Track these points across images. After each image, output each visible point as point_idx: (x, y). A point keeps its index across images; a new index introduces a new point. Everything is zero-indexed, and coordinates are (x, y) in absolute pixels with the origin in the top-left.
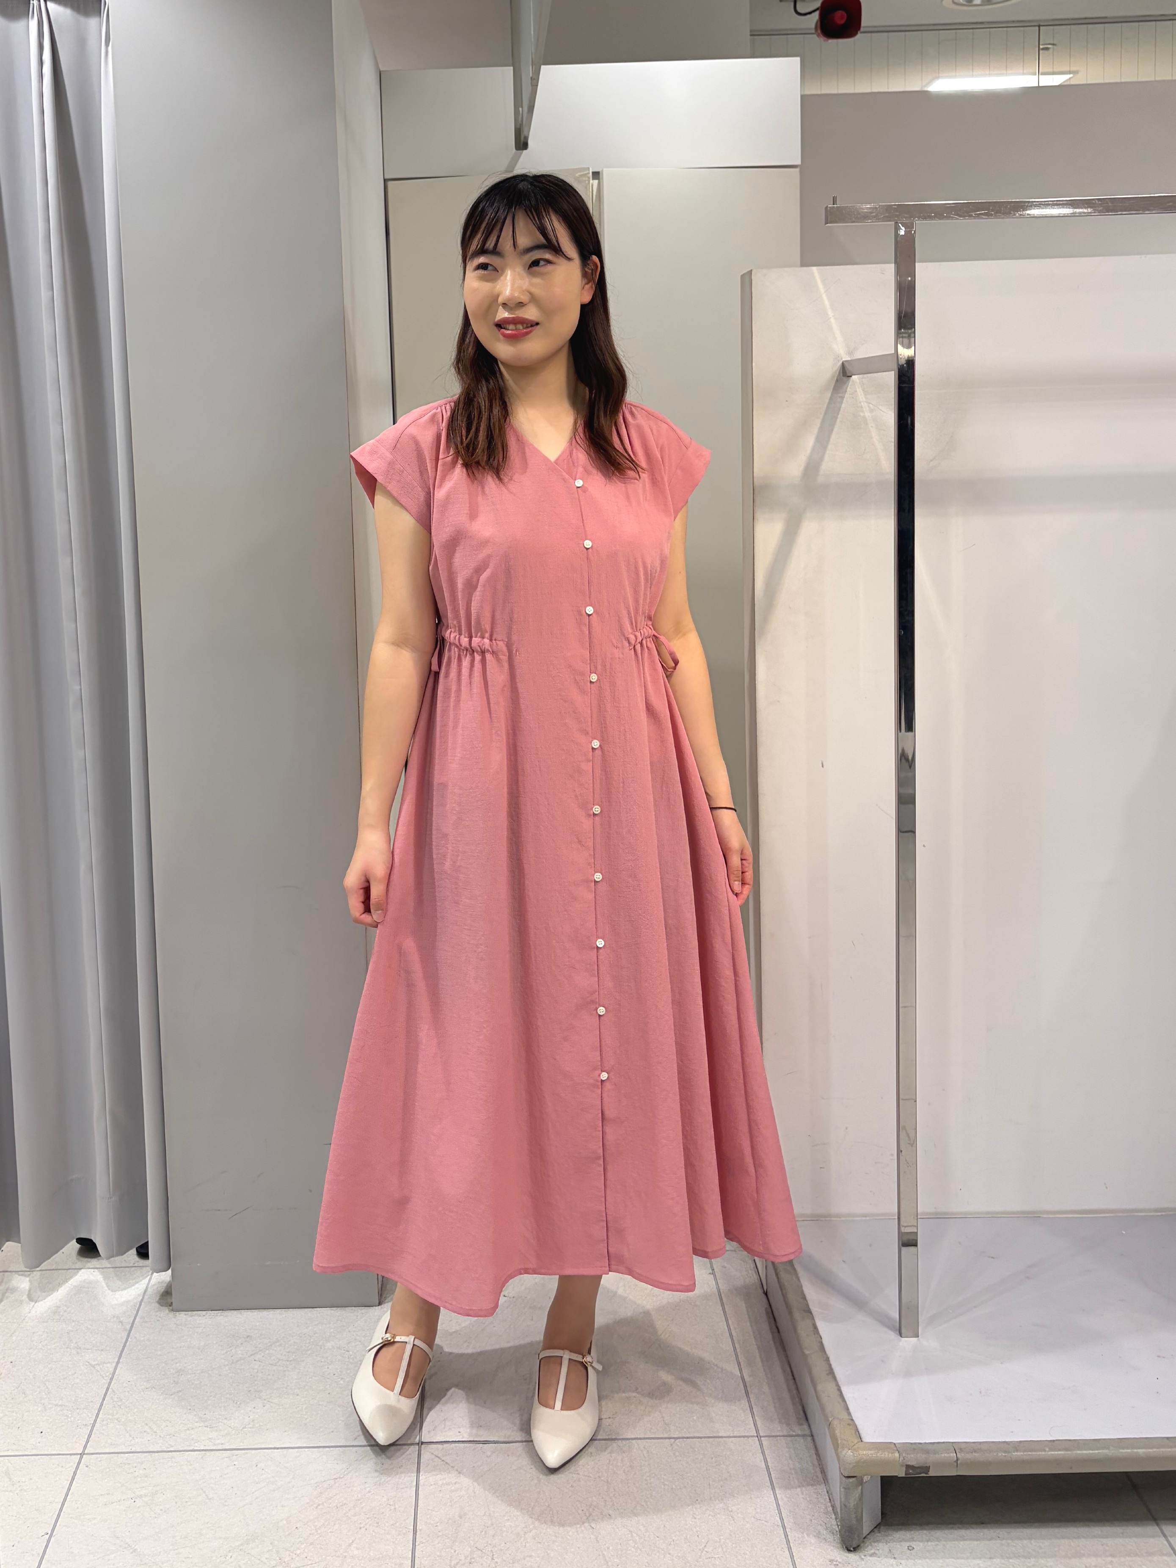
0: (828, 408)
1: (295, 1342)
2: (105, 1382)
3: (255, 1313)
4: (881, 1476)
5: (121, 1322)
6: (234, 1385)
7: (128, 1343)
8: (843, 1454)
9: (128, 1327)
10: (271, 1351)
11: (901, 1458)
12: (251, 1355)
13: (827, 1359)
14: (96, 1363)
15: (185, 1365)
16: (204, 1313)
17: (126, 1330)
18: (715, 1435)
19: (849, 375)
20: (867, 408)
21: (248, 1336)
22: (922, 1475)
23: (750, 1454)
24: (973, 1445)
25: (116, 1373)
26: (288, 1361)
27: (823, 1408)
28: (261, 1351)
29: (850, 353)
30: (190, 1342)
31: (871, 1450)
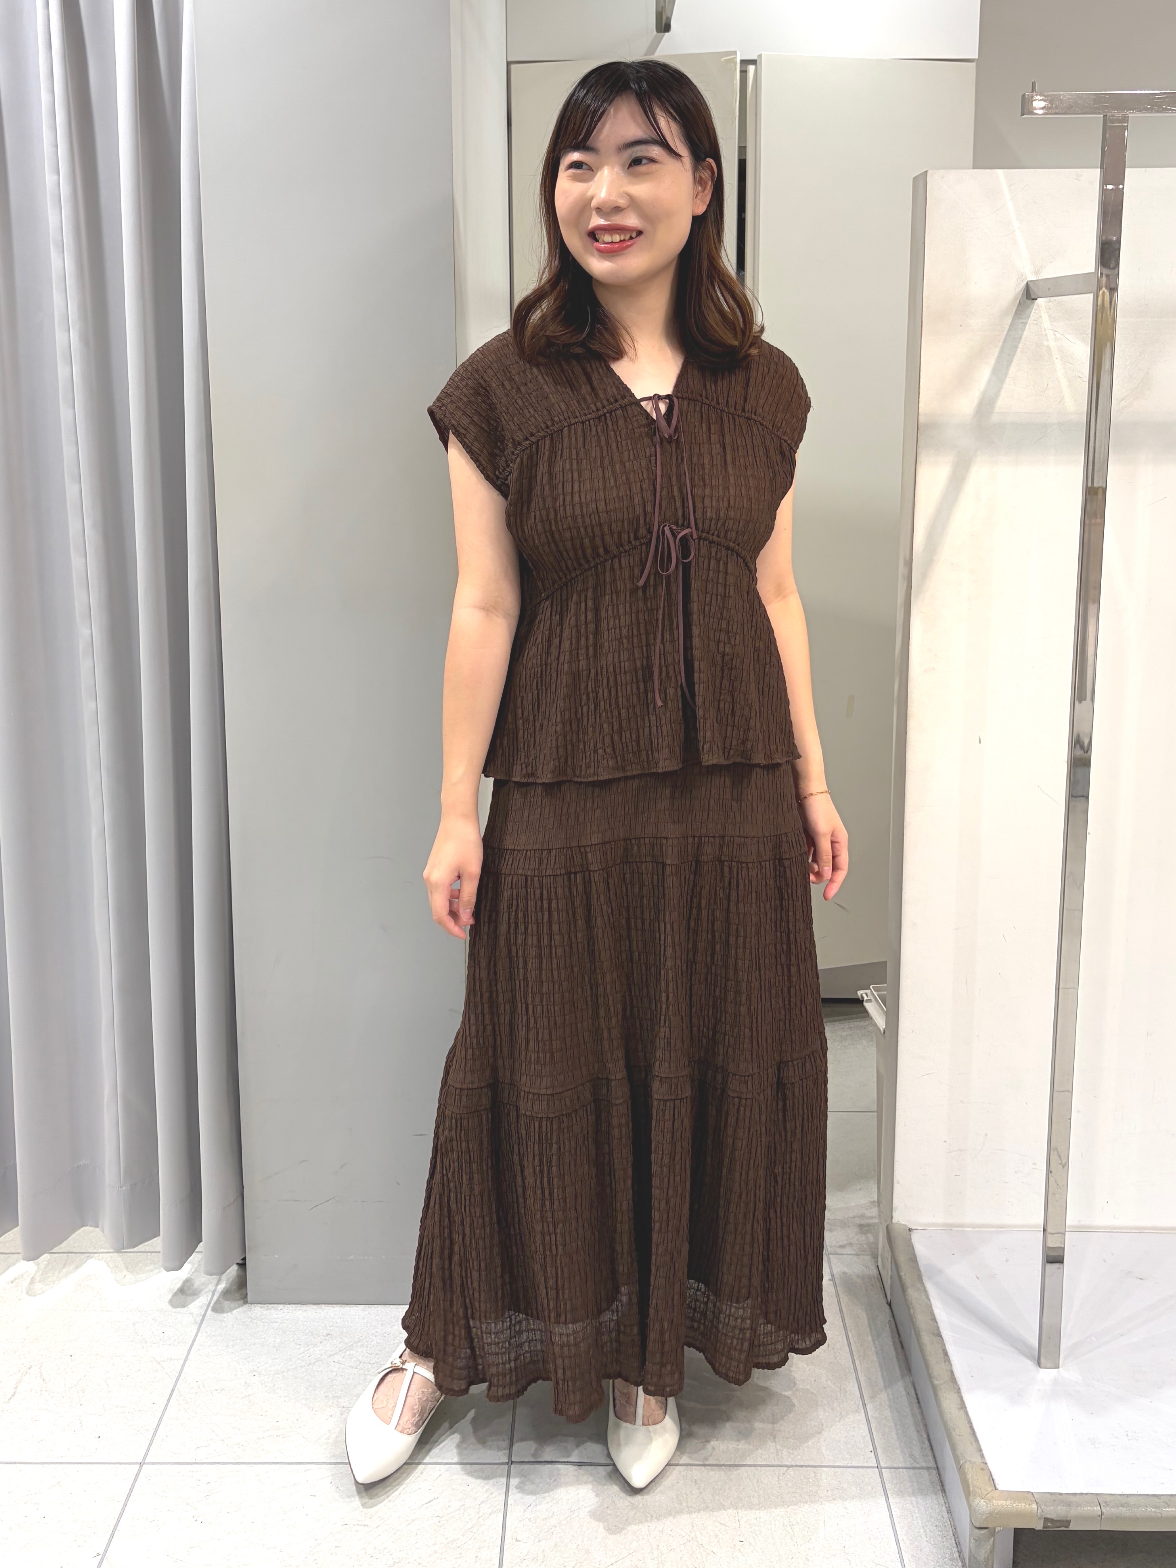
1: (378, 1343)
2: (172, 1380)
3: (337, 1309)
4: (1017, 1529)
6: (310, 1389)
8: (977, 1501)
9: (199, 1319)
10: (352, 1352)
11: (1040, 1508)
12: (331, 1356)
13: (958, 1391)
14: (162, 1359)
15: (258, 1365)
18: (831, 1464)
19: (1033, 297)
21: (328, 1334)
22: (1062, 1528)
23: (870, 1488)
24: (1120, 1497)
25: (184, 1371)
26: (369, 1363)
27: (954, 1449)
28: (341, 1351)
29: (1037, 272)
30: (265, 1338)
31: (1006, 1500)
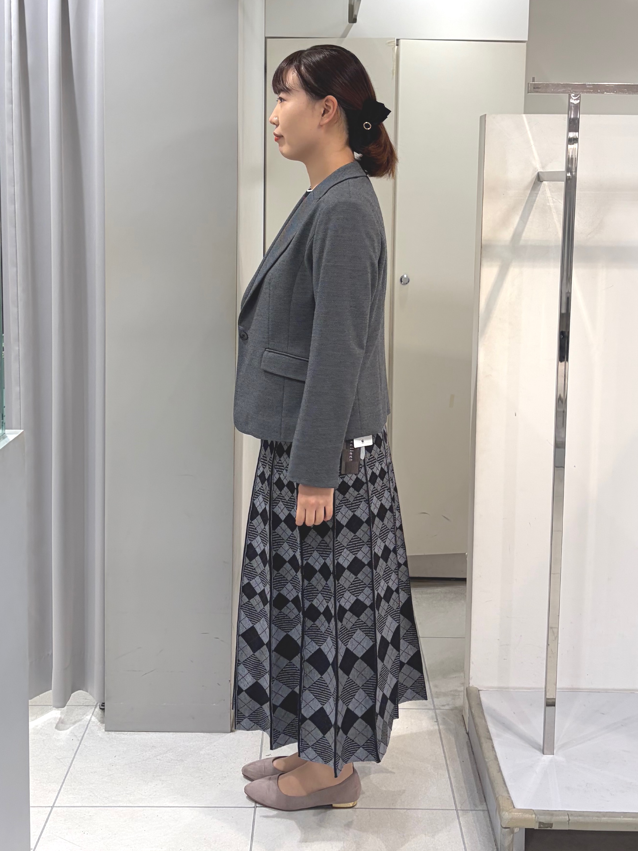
0: (528, 199)
1: (181, 751)
2: (66, 768)
3: (157, 734)
4: (526, 829)
5: (76, 736)
6: (144, 772)
7: (80, 748)
8: (503, 814)
9: (80, 739)
10: (167, 755)
11: (536, 818)
12: (155, 756)
13: (498, 764)
14: (61, 757)
16: (126, 733)
17: (78, 740)
18: (431, 808)
19: (541, 180)
20: (552, 201)
21: (153, 747)
22: (549, 829)
23: (451, 819)
24: (580, 813)
25: (73, 764)
26: (177, 760)
28: (160, 754)
29: (542, 168)
30: (118, 748)
31: (519, 813)
